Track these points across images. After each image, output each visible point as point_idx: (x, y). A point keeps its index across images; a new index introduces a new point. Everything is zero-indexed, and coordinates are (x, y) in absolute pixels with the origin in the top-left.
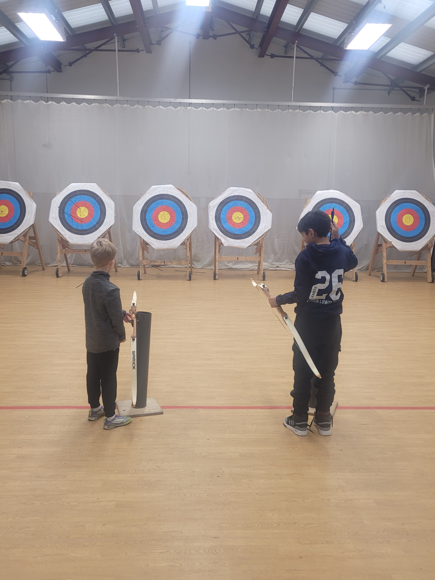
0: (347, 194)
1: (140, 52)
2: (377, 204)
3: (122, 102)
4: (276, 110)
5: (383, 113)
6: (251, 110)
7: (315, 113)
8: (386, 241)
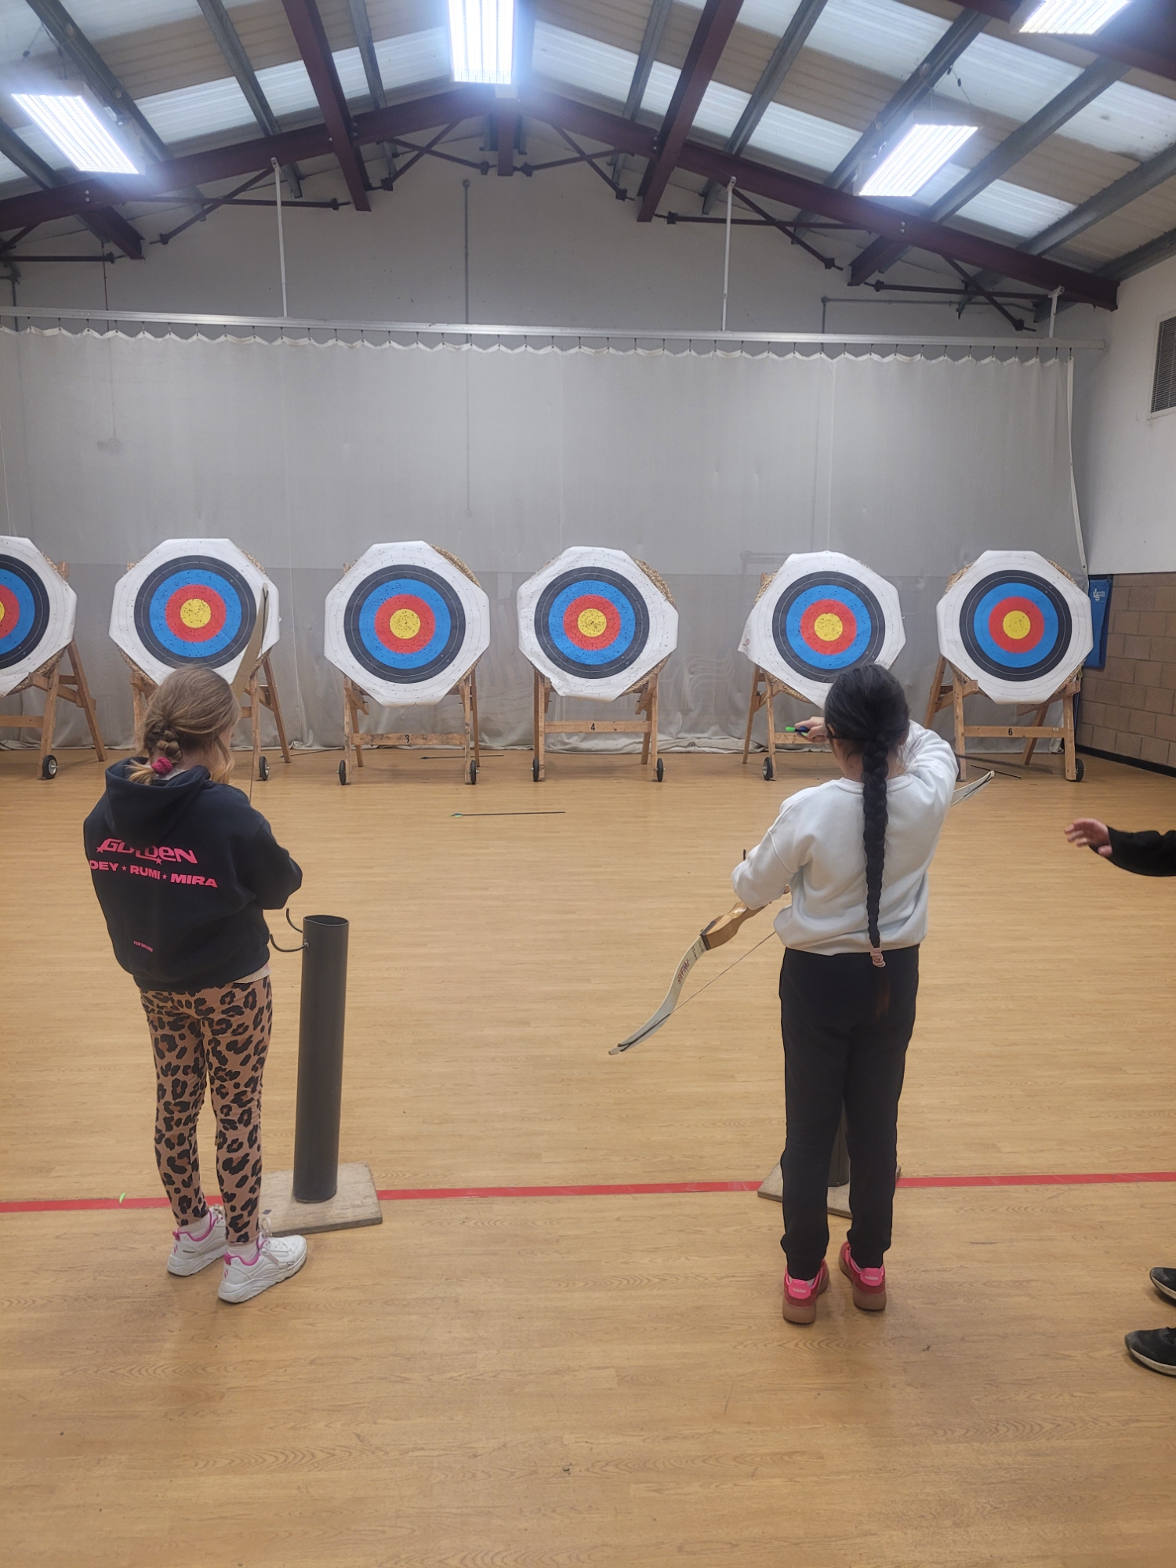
0: (863, 562)
1: (341, 207)
2: (940, 587)
3: (294, 333)
4: (684, 351)
5: (950, 360)
6: (621, 353)
7: (781, 359)
8: (961, 678)
